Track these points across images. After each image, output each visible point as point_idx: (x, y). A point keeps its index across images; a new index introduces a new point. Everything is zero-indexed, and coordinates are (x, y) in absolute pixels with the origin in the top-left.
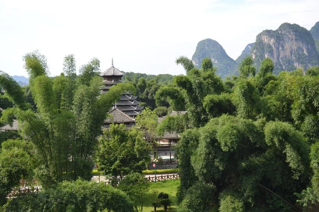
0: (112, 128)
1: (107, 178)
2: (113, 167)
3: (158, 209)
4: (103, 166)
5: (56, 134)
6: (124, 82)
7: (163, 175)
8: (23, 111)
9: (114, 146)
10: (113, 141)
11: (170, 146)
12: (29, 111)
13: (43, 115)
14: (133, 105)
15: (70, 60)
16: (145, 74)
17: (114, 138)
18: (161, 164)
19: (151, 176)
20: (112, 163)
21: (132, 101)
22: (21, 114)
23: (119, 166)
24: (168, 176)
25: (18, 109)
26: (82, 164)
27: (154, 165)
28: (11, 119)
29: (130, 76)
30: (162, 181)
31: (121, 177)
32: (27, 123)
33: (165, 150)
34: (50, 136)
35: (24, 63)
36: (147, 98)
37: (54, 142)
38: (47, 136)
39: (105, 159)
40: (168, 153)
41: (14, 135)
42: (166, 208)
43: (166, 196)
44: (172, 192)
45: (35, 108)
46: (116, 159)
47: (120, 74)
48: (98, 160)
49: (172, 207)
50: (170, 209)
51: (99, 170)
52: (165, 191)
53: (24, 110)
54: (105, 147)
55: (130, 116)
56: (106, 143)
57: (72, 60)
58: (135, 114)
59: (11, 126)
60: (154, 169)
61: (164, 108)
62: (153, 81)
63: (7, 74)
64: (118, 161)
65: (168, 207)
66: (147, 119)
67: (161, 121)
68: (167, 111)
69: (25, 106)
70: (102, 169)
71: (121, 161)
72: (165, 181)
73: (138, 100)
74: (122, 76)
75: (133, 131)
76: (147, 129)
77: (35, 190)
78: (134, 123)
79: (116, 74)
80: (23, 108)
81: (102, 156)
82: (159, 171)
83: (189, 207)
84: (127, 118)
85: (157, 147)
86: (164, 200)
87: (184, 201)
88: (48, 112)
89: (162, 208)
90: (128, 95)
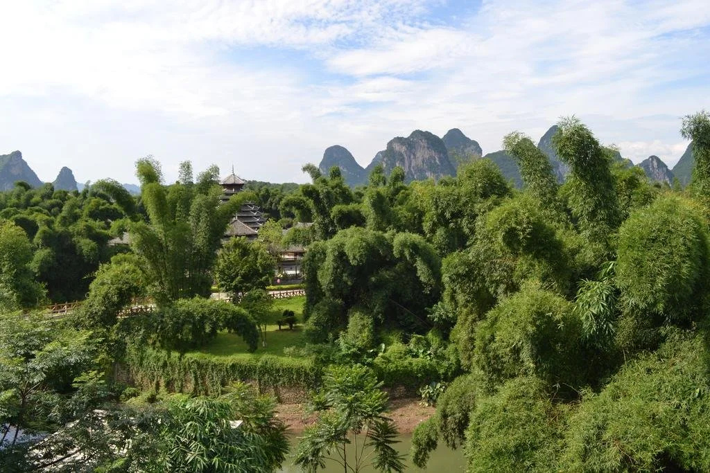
0: (232, 241)
1: (228, 296)
2: (234, 284)
3: (282, 327)
4: (223, 283)
5: (170, 248)
6: (245, 192)
7: (288, 291)
8: (134, 223)
9: (235, 260)
10: (234, 255)
11: (295, 260)
12: (141, 223)
13: (156, 228)
14: (255, 216)
15: (187, 167)
16: (269, 183)
17: (235, 252)
18: (286, 279)
19: (275, 292)
20: (233, 279)
21: (254, 211)
22: (132, 226)
23: (240, 282)
24: (293, 293)
25: (129, 221)
26: (200, 281)
27: (278, 281)
28: (121, 232)
29: (252, 185)
30: (287, 297)
31: (243, 294)
32: (139, 236)
33: (290, 264)
34: (164, 250)
35: (136, 168)
36: (271, 208)
37: (169, 256)
38: (161, 250)
39: (225, 274)
40: (294, 267)
41: (125, 249)
42: (291, 326)
43: (291, 313)
44: (298, 309)
45: (147, 220)
46: (237, 275)
47: (242, 182)
48: (217, 276)
49: (298, 325)
50: (296, 327)
51: (219, 287)
52: (291, 308)
53: (135, 221)
54: (225, 261)
55: (253, 228)
56: (226, 257)
57: (188, 167)
58: (257, 226)
59: (121, 239)
60: (278, 284)
61: (289, 219)
62: (277, 190)
63: (116, 182)
64: (239, 277)
65: (294, 325)
66: (270, 232)
67: (287, 234)
68: (292, 222)
69: (136, 217)
70: (222, 286)
71: (243, 276)
72: (290, 298)
73: (261, 210)
74: (243, 184)
75: (255, 243)
76: (271, 242)
77: (148, 310)
78: (256, 235)
79: (236, 183)
80: (134, 219)
81: (222, 272)
82: (283, 287)
83: (316, 324)
84: (249, 230)
85: (281, 262)
86: (289, 317)
87: (311, 318)
88: (161, 223)
89: (287, 327)
90: (251, 205)
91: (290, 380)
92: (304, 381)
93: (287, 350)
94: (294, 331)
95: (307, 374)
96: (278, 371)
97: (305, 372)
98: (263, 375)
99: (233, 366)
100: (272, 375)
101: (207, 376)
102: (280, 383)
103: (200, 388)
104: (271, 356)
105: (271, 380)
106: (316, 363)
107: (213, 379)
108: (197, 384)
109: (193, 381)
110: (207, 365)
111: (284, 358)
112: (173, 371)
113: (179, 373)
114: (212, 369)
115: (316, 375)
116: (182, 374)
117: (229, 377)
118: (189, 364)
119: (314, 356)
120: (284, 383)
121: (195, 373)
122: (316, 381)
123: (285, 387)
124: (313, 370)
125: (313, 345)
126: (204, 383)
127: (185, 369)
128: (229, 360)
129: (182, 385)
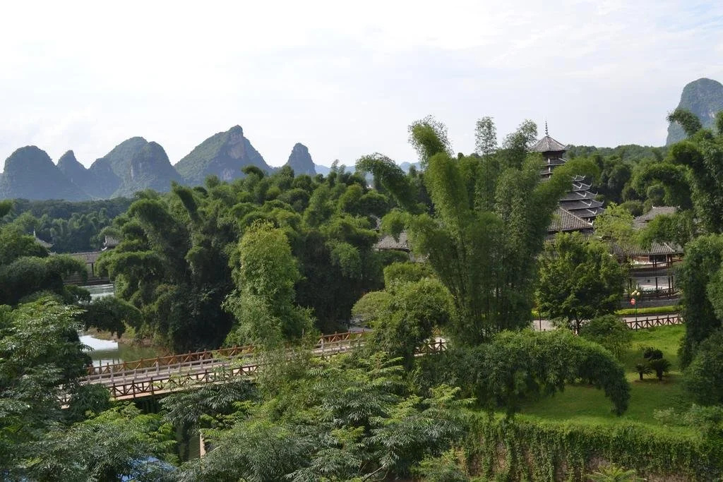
0: (558, 239)
1: (554, 324)
2: (564, 306)
3: (645, 376)
4: (547, 304)
5: (470, 252)
6: (567, 164)
7: (650, 318)
8: (415, 217)
9: (564, 270)
10: (561, 261)
11: (655, 268)
12: (424, 216)
13: (446, 222)
14: (585, 200)
15: (486, 127)
17: (564, 257)
18: (644, 298)
19: (629, 320)
20: (562, 299)
21: (583, 192)
22: (412, 221)
23: (574, 304)
24: (658, 320)
25: (407, 214)
26: (516, 301)
27: (633, 301)
28: (397, 229)
29: (573, 152)
30: (647, 328)
31: (578, 323)
32: (423, 236)
33: (646, 274)
34: (461, 255)
35: (410, 135)
36: (606, 187)
37: (467, 265)
38: (456, 256)
39: (549, 292)
40: (653, 279)
41: (400, 255)
42: (659, 375)
43: (658, 354)
44: (671, 348)
45: (432, 211)
46: (568, 292)
47: (560, 149)
48: (537, 294)
49: (670, 373)
50: (666, 376)
51: (540, 311)
52: (655, 345)
53: (416, 214)
54: (548, 271)
55: (584, 218)
56: (550, 265)
57: (489, 127)
58: (588, 215)
59: (397, 241)
60: (632, 306)
61: (637, 203)
62: (615, 158)
63: (386, 158)
64: (572, 296)
65: (664, 373)
66: (614, 223)
67: (640, 226)
68: (642, 208)
69: (417, 209)
70: (545, 309)
71: (578, 295)
72: (653, 329)
73: (593, 190)
74: (563, 151)
75: (593, 242)
76: (615, 240)
77: (437, 346)
78: (591, 229)
79: (553, 149)
80: (414, 211)
81: (545, 288)
82: (639, 310)
83: (703, 373)
84: (578, 221)
85: (634, 270)
86: (655, 361)
87: (695, 362)
88: (455, 215)
89: (653, 375)
90: (576, 183)
91: (667, 462)
92: (691, 466)
93: (659, 414)
94: (667, 383)
95: (694, 456)
96: (645, 447)
97: (693, 452)
98: (621, 452)
99: (572, 436)
100: (635, 453)
101: (530, 450)
102: (650, 466)
103: (520, 467)
104: (631, 423)
105: (634, 461)
106: (710, 436)
107: (539, 454)
108: (514, 460)
109: (509, 456)
110: (530, 432)
111: (653, 427)
112: (478, 438)
113: (487, 442)
114: (538, 439)
115: (711, 457)
116: (492, 446)
117: (564, 453)
118: (502, 430)
119: (707, 426)
120: (656, 467)
121: (511, 444)
122: (712, 467)
123: (657, 474)
124: (706, 448)
125: (704, 408)
126: (525, 460)
127: (496, 437)
128: (566, 425)
129: (492, 462)
